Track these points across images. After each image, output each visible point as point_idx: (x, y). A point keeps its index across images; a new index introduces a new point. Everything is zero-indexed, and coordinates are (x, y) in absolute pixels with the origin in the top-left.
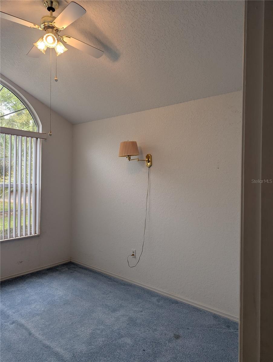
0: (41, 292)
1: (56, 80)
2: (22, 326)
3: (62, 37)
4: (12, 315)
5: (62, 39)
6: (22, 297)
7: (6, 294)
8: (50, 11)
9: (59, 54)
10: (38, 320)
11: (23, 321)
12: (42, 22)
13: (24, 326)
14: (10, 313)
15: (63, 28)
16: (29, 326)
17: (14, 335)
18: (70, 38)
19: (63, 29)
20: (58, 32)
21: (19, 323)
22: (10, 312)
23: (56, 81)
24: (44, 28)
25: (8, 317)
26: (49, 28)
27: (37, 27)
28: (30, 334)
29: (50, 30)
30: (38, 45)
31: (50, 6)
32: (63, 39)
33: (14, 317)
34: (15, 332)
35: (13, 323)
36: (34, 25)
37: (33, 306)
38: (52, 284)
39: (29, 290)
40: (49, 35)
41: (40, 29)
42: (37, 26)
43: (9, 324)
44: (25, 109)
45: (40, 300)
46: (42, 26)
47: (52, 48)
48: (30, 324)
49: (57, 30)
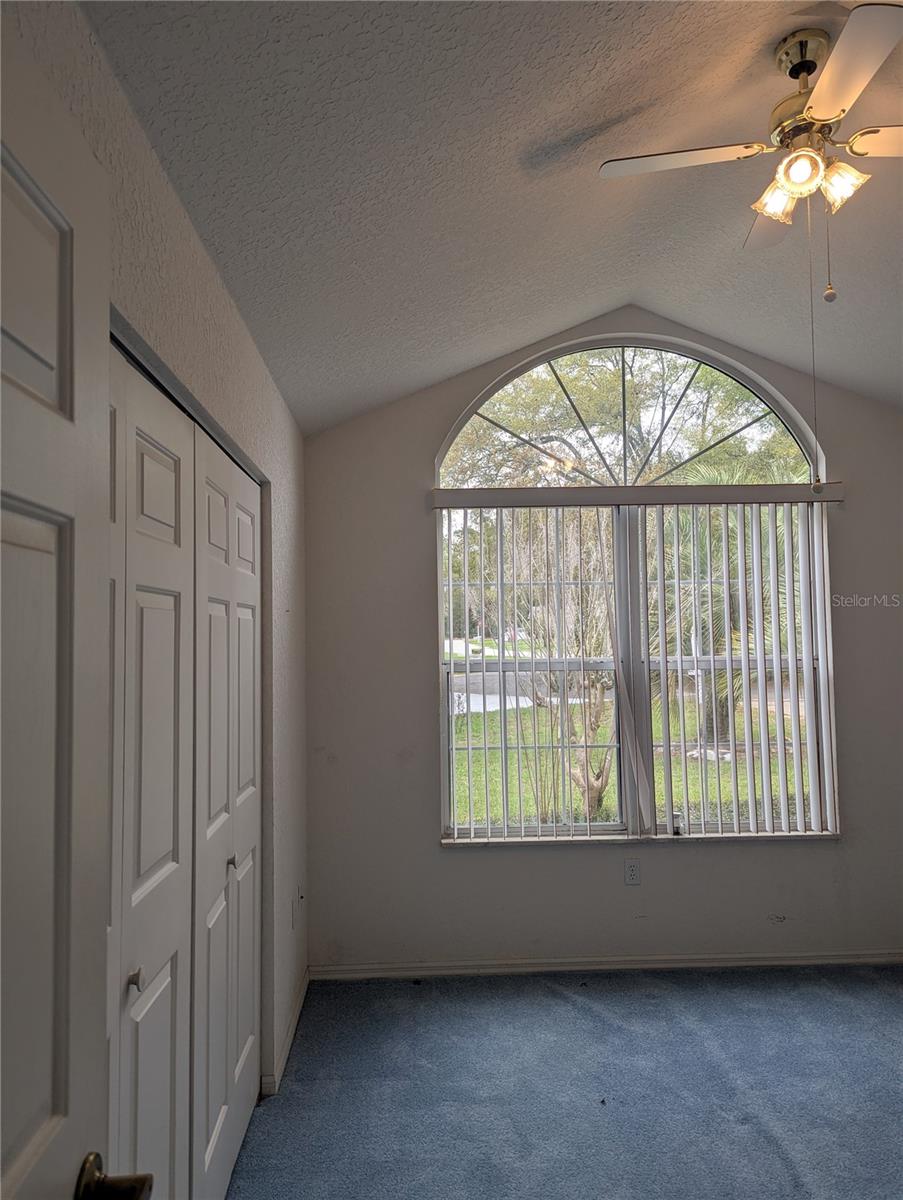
0: (848, 1045)
1: (830, 298)
2: (771, 1140)
3: (847, 143)
4: (744, 1093)
5: (847, 149)
6: (780, 1042)
7: (732, 1013)
8: (797, 78)
9: (838, 204)
10: (827, 1145)
11: (777, 1129)
12: (773, 127)
13: (779, 1147)
14: (739, 1082)
15: (844, 111)
16: (797, 1151)
17: (746, 1166)
18: (877, 132)
19: (843, 115)
20: (830, 131)
21: (765, 1131)
22: (739, 1080)
23: (831, 301)
24: (781, 141)
25: (731, 1092)
26: (798, 133)
27: (756, 148)
28: (797, 1185)
29: (804, 136)
30: (765, 205)
31: (797, 60)
32: (851, 148)
33: (749, 1102)
34: (748, 1155)
35: (745, 1120)
36: (747, 147)
37: (816, 1086)
38: (891, 1027)
39: (807, 1025)
40: (797, 158)
41: (767, 151)
42: (755, 146)
43: (731, 1118)
44: (768, 414)
45: (844, 1075)
46: (775, 139)
47: (810, 196)
48: (798, 1147)
49: (826, 129)
